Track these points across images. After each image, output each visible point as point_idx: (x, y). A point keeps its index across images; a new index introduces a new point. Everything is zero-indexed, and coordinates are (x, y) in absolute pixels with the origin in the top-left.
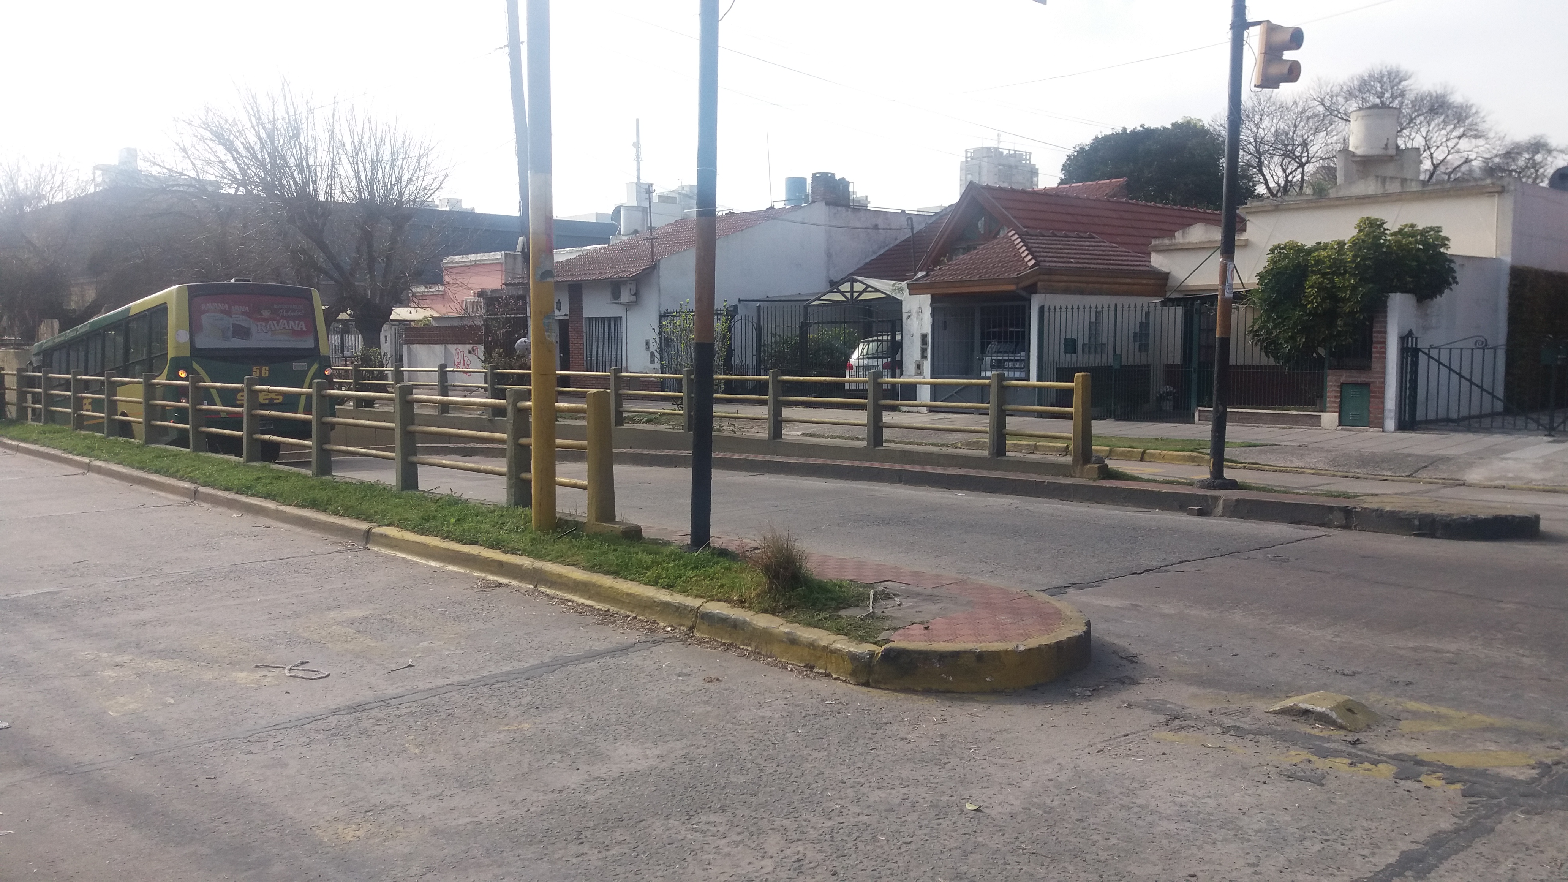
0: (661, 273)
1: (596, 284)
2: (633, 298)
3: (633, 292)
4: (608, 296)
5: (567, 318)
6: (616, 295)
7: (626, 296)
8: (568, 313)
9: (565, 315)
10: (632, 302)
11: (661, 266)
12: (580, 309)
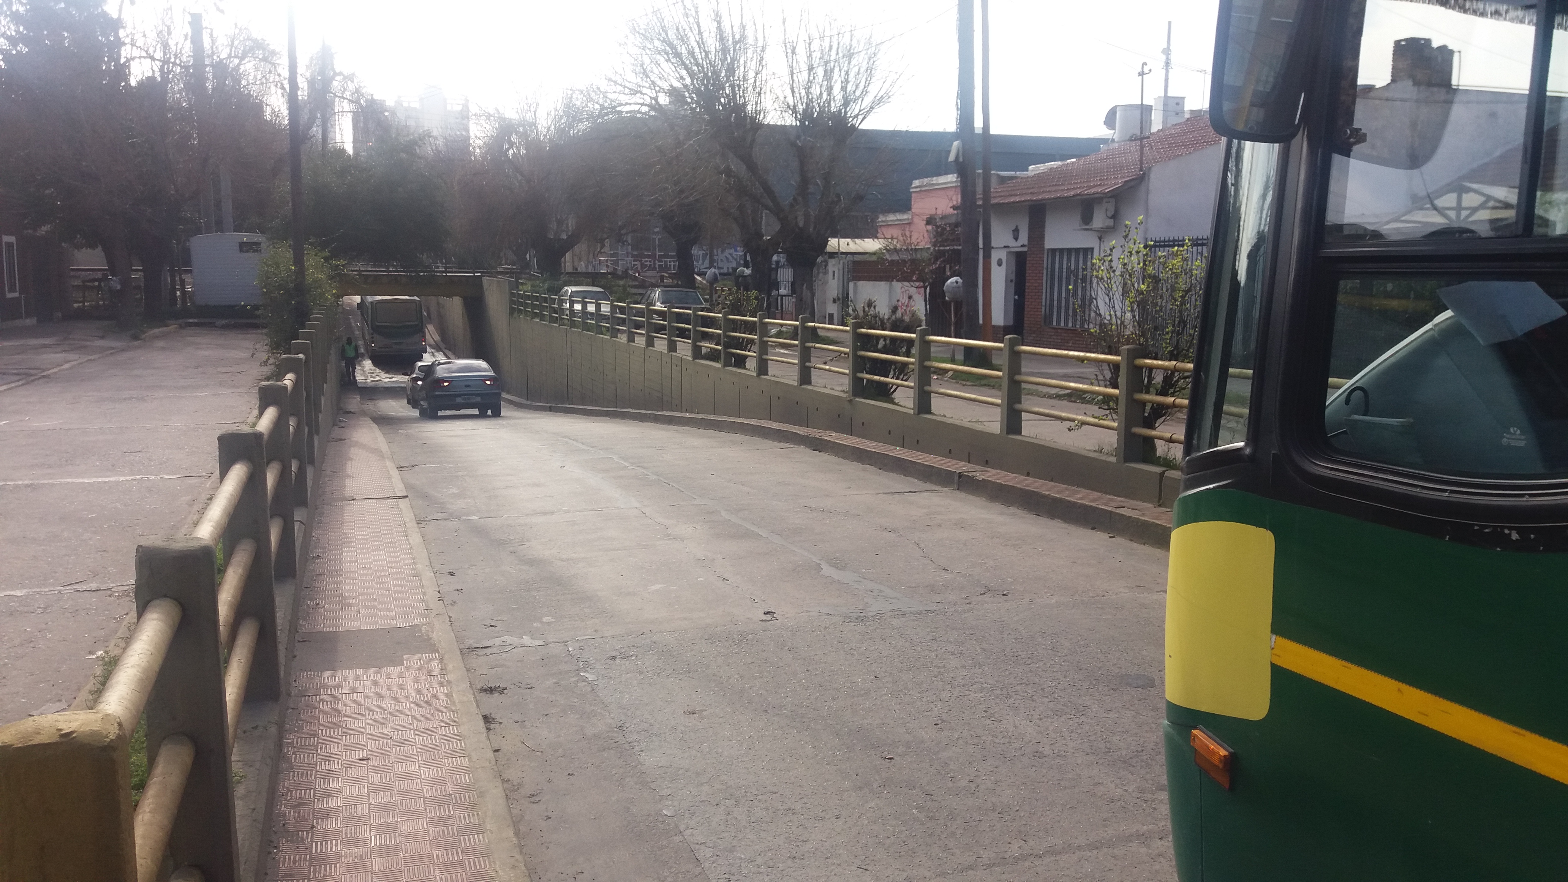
0: (1151, 187)
1: (1063, 204)
2: (1110, 222)
3: (1110, 214)
4: (1076, 220)
5: (1025, 249)
6: (1087, 219)
7: (1099, 220)
8: (1026, 243)
9: (1023, 246)
10: (1108, 228)
11: (1152, 176)
12: (1042, 237)
